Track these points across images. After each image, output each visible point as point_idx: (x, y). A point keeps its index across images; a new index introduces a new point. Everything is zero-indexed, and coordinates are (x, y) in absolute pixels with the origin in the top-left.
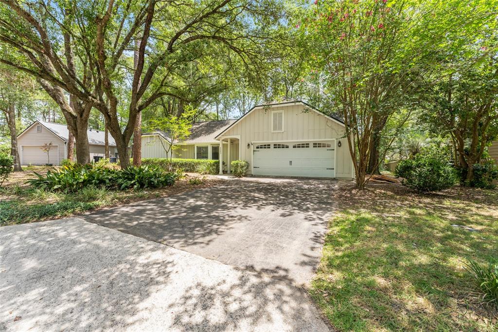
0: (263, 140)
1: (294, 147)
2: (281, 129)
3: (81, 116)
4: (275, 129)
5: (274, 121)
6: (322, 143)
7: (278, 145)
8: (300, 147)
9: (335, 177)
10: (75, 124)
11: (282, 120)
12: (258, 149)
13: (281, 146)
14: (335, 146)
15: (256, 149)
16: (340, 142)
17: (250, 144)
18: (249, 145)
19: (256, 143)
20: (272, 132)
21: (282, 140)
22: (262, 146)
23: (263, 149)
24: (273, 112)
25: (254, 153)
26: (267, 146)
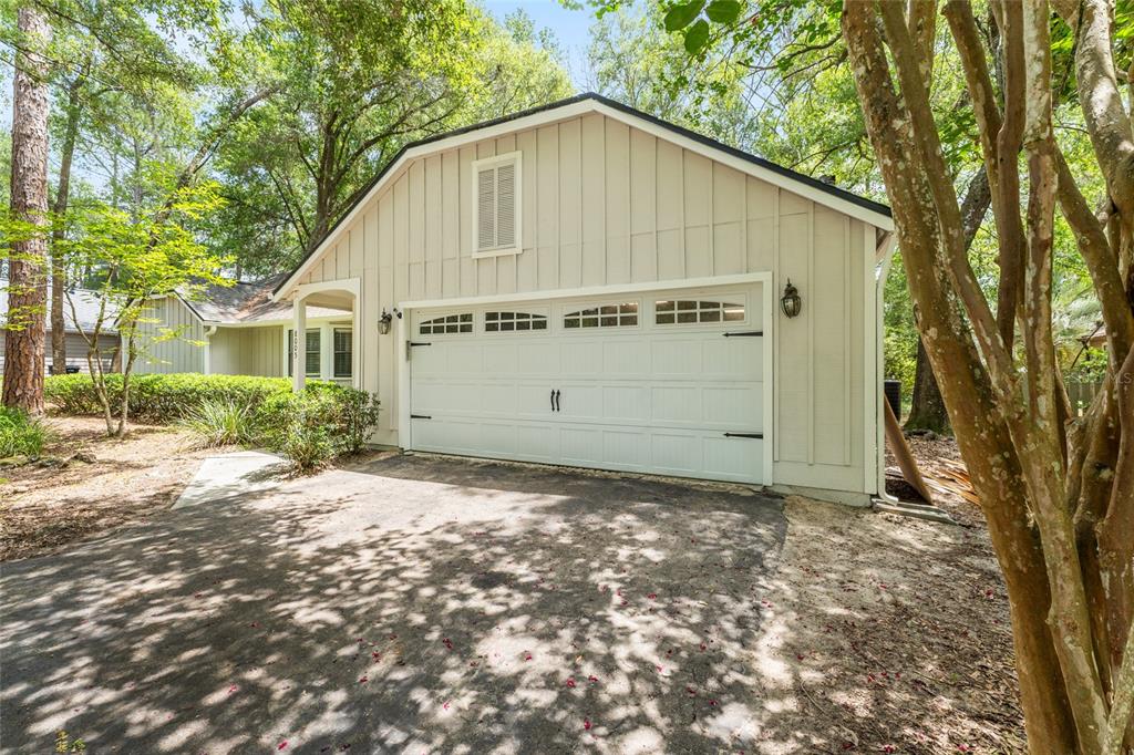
0: (444, 295)
1: (568, 324)
2: (511, 240)
4: (484, 242)
5: (481, 209)
6: (698, 299)
7: (511, 316)
8: (594, 323)
9: (768, 482)
11: (512, 201)
12: (425, 338)
14: (765, 312)
15: (418, 337)
16: (791, 292)
17: (394, 315)
18: (387, 319)
19: (419, 311)
20: (476, 255)
21: (517, 290)
22: (442, 320)
23: (446, 336)
24: (476, 166)
25: (408, 356)
26: (457, 324)
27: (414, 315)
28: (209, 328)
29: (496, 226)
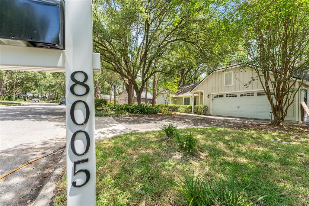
0: (218, 92)
1: (241, 96)
2: (231, 84)
3: (130, 85)
4: (226, 83)
5: (226, 79)
7: (229, 95)
8: (246, 96)
10: (128, 88)
11: (231, 78)
12: (215, 98)
13: (231, 95)
18: (209, 95)
19: (214, 94)
20: (225, 86)
21: (232, 91)
22: (218, 96)
23: (218, 98)
24: (225, 73)
25: (212, 101)
26: (221, 96)
27: (213, 95)
28: (171, 97)
29: (228, 82)
